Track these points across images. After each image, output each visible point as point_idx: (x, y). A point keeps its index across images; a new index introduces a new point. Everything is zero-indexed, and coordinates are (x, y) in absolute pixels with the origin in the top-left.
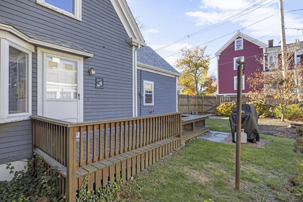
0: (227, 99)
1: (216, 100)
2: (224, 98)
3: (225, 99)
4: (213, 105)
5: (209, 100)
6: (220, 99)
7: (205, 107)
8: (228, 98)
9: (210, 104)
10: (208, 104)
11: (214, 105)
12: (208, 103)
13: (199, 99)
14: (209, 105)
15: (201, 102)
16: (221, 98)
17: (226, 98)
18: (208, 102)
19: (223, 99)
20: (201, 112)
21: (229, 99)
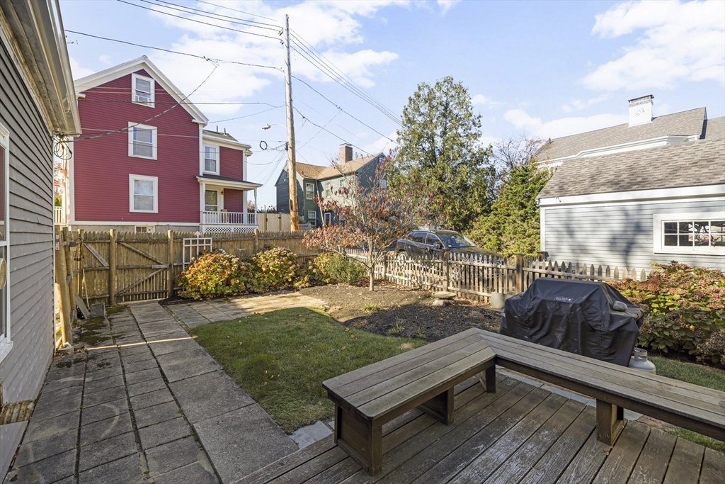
0: (205, 244)
1: (168, 250)
2: (195, 242)
3: (198, 245)
4: (157, 266)
5: (141, 248)
6: (184, 245)
7: (121, 275)
8: (208, 241)
9: (144, 262)
10: (134, 263)
11: (162, 266)
12: (134, 260)
13: (90, 247)
14: (138, 268)
15: (100, 258)
16: (188, 242)
17: (201, 242)
18: (135, 256)
19: (191, 245)
20: (100, 299)
21: (211, 244)
